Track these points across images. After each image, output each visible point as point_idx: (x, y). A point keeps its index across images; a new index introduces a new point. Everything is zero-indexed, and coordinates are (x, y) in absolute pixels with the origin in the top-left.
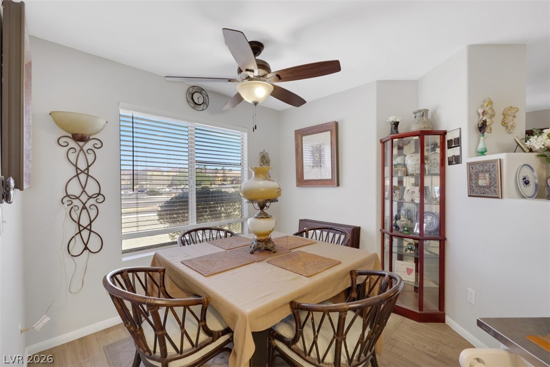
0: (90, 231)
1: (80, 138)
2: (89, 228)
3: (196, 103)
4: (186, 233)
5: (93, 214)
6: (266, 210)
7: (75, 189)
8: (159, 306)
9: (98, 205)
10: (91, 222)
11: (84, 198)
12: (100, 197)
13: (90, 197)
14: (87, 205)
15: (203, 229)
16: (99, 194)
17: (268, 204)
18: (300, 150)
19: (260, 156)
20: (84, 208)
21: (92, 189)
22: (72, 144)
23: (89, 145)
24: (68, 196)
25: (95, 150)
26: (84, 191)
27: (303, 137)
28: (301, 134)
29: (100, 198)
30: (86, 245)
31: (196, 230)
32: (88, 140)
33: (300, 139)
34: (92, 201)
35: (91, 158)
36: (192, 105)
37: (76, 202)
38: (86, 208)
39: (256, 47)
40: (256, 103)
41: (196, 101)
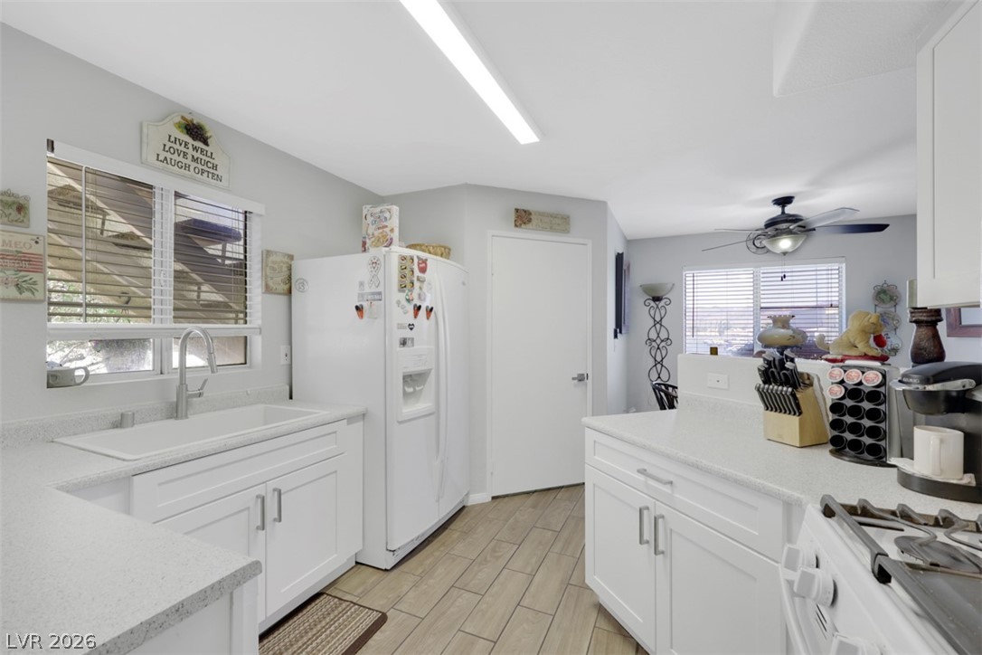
0: (661, 365)
1: (657, 299)
2: (660, 362)
5: (664, 353)
7: (653, 335)
9: (667, 347)
10: (663, 359)
11: (658, 341)
13: (662, 341)
14: (660, 347)
16: (668, 339)
19: (873, 291)
20: (658, 348)
21: (663, 335)
22: (652, 304)
23: (662, 303)
24: (649, 339)
25: (666, 306)
26: (658, 336)
29: (669, 342)
30: (659, 375)
32: (662, 299)
34: (663, 344)
35: (663, 312)
37: (654, 344)
38: (660, 349)
39: (784, 201)
40: (785, 253)
41: (758, 245)
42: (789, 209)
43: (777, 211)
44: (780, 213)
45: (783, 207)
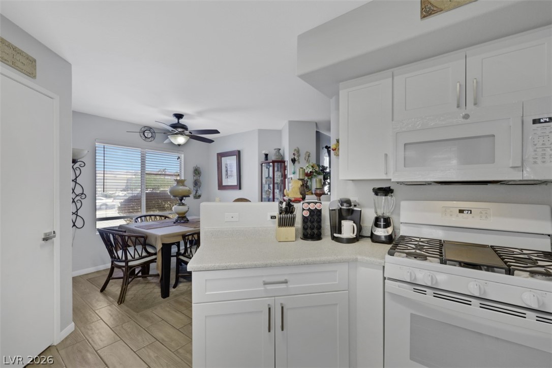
0: (77, 215)
1: (73, 162)
2: (76, 213)
3: (146, 137)
4: (139, 217)
5: (79, 205)
6: (183, 201)
8: (125, 236)
9: (82, 200)
10: (77, 210)
11: (73, 196)
12: (83, 195)
13: (77, 196)
14: (75, 200)
15: (150, 216)
17: (184, 198)
18: (220, 166)
19: (193, 169)
21: (78, 191)
23: (77, 165)
25: (81, 168)
26: (73, 192)
27: (223, 158)
28: (221, 155)
30: (74, 223)
31: (145, 216)
32: (77, 162)
33: (220, 159)
34: (78, 198)
35: (78, 172)
36: (144, 138)
38: (74, 202)
39: (179, 116)
40: (179, 145)
41: (146, 136)
42: (182, 121)
43: (175, 120)
44: (177, 122)
45: (179, 119)
